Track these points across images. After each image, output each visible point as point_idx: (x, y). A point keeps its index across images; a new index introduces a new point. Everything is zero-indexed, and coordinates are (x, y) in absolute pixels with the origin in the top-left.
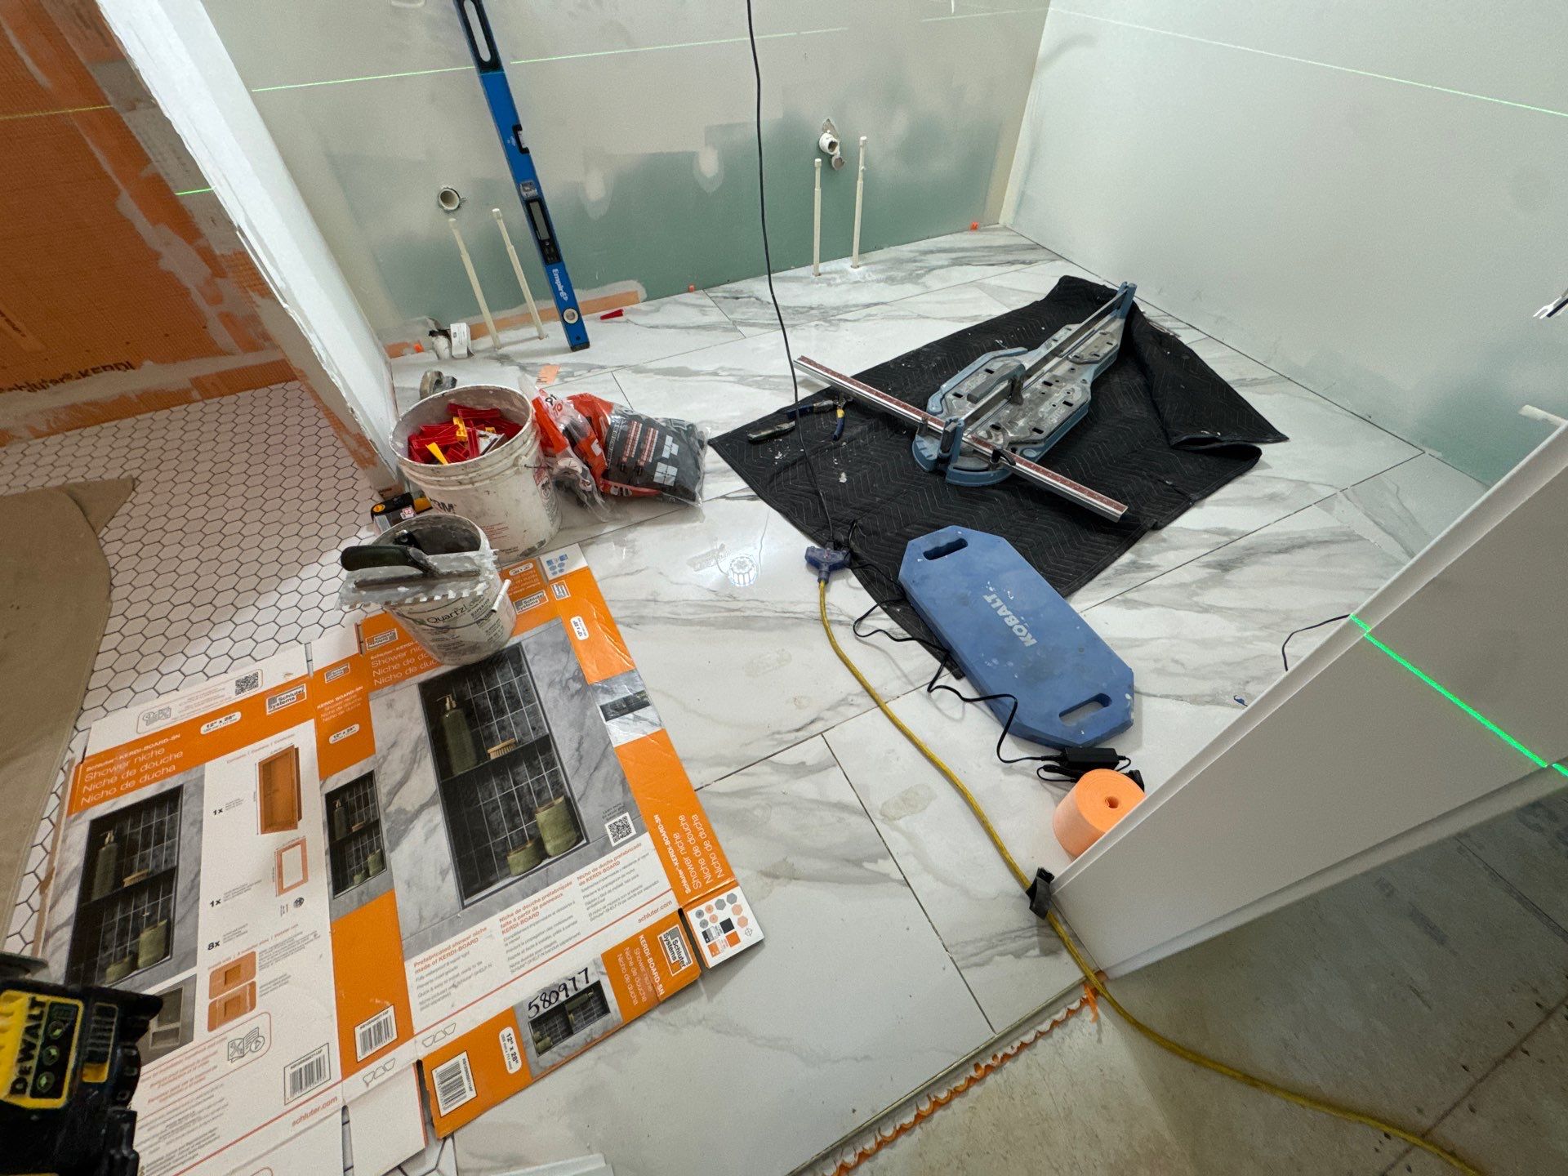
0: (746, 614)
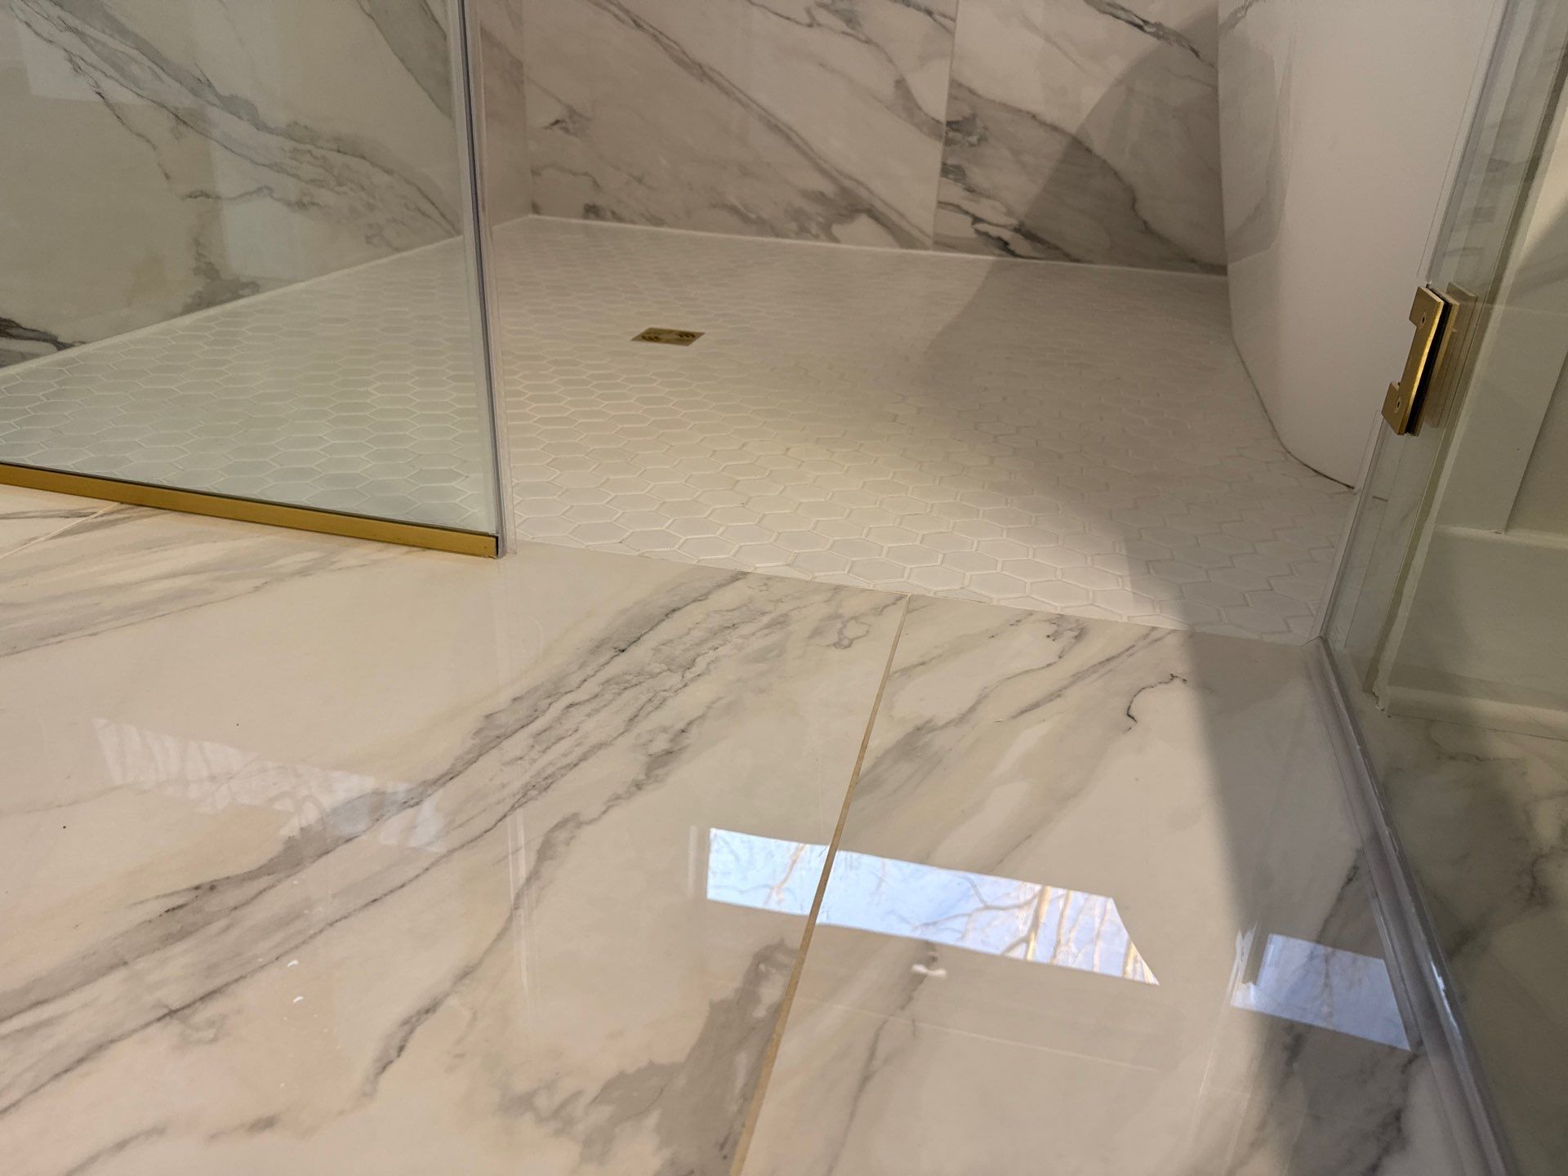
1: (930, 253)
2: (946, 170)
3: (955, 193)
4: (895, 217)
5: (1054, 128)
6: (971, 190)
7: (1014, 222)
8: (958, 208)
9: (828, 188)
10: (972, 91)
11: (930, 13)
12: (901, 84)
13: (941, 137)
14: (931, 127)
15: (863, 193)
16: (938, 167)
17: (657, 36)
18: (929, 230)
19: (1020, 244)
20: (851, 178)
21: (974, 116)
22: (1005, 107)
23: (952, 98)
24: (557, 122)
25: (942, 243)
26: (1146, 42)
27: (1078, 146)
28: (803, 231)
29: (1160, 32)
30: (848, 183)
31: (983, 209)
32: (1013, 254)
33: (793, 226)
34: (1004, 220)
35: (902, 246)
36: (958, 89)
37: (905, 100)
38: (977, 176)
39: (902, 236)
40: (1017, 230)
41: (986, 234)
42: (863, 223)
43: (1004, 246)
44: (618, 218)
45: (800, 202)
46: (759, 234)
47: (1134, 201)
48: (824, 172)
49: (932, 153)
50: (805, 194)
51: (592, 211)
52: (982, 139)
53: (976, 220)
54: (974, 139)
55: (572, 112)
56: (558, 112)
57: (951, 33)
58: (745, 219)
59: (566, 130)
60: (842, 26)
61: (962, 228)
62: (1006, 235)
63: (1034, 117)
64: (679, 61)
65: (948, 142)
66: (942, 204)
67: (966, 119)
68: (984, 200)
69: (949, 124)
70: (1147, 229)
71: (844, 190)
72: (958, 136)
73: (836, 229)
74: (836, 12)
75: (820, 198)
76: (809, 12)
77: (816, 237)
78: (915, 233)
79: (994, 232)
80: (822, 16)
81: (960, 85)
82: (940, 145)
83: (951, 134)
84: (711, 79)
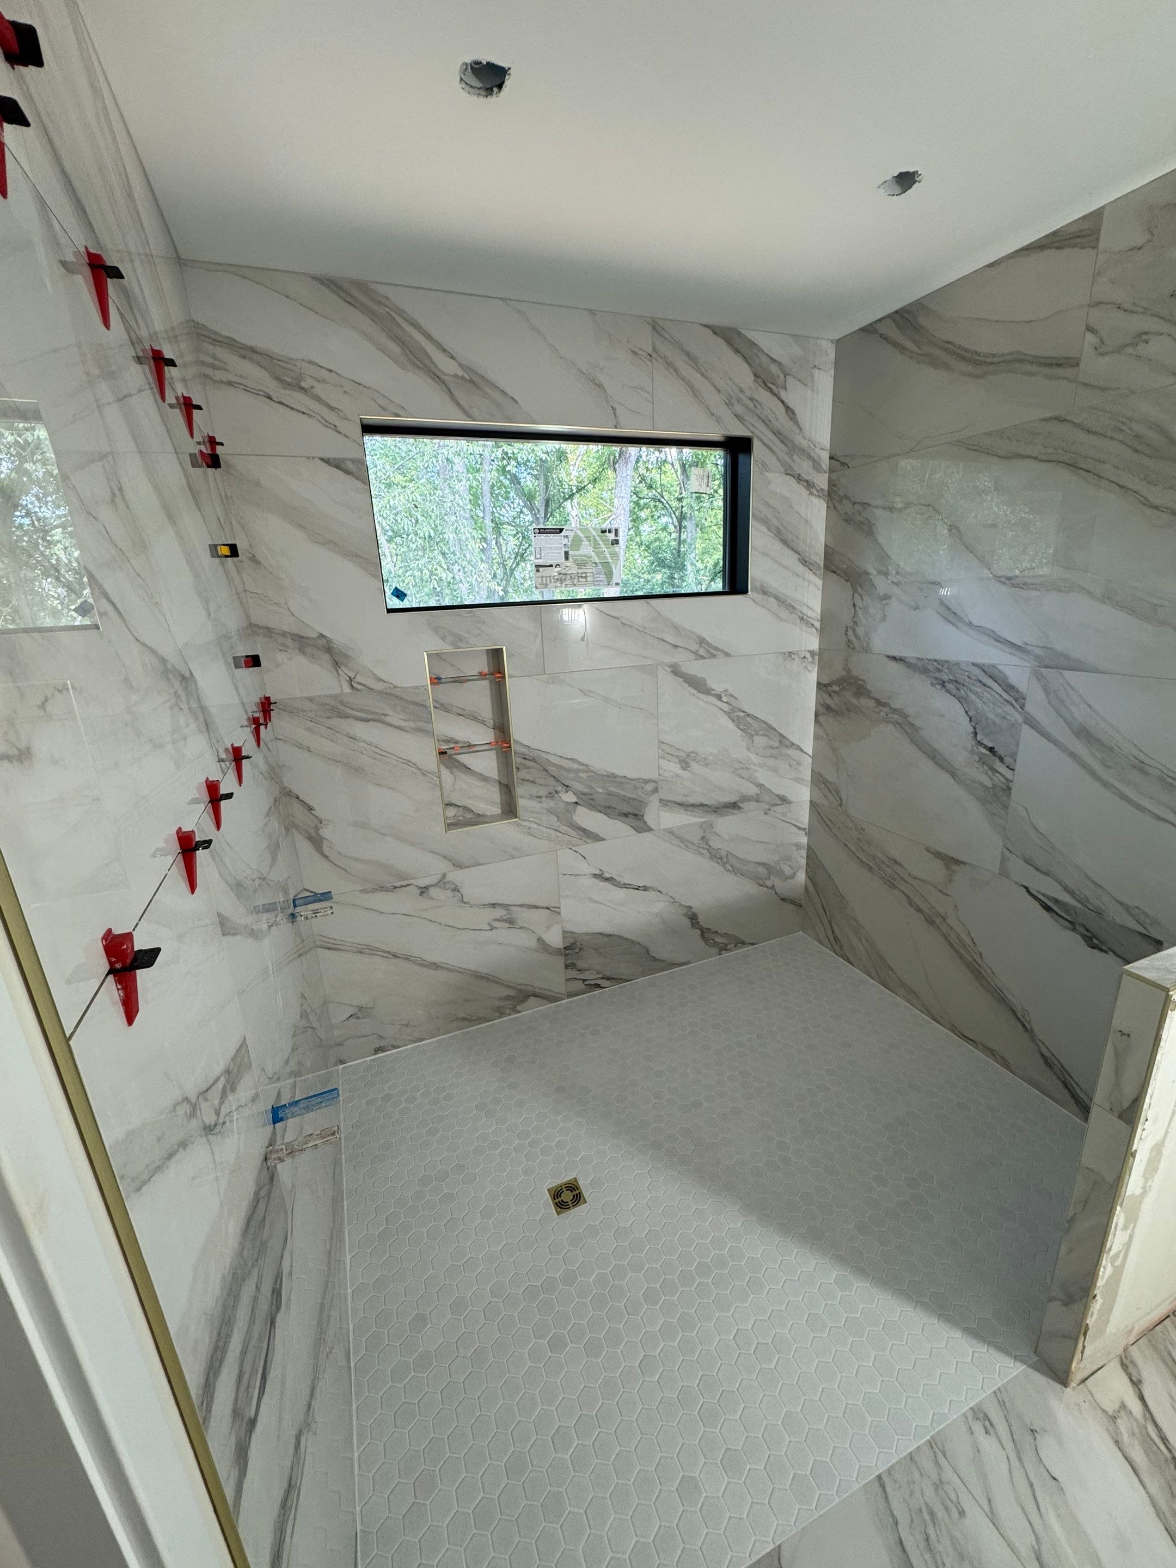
1: (566, 1000)
2: (567, 967)
3: (573, 973)
4: (547, 993)
5: (610, 935)
6: (579, 970)
7: (601, 976)
8: (575, 979)
9: (511, 992)
10: (572, 932)
11: (548, 908)
12: (540, 940)
13: (562, 955)
14: (557, 952)
15: (529, 988)
16: (563, 966)
17: (407, 958)
18: (565, 993)
19: (605, 983)
20: (522, 984)
21: (575, 943)
22: (587, 934)
23: (564, 938)
24: (351, 1016)
25: (570, 995)
28: (502, 1014)
30: (522, 987)
31: (586, 975)
32: (603, 988)
33: (497, 1014)
34: (598, 976)
35: (551, 1003)
36: (565, 933)
37: (543, 945)
38: (581, 964)
39: (550, 998)
40: (603, 978)
41: (590, 985)
42: (532, 1000)
43: (599, 986)
44: (394, 1047)
45: (497, 1003)
46: (478, 1024)
47: (648, 951)
48: (508, 986)
49: (560, 962)
50: (500, 999)
51: (379, 1049)
52: (581, 950)
53: (584, 981)
54: (577, 950)
55: (360, 1008)
56: (350, 1011)
57: (559, 914)
58: (470, 1021)
59: (358, 1018)
60: (508, 925)
61: (580, 985)
62: (598, 982)
63: (601, 934)
64: (420, 965)
65: (566, 955)
66: (567, 980)
67: (572, 944)
68: (586, 972)
69: (565, 948)
70: (655, 959)
71: (520, 990)
72: (570, 952)
73: (519, 1008)
74: (504, 920)
75: (509, 998)
76: (489, 924)
77: (510, 1014)
78: (559, 995)
79: (593, 982)
80: (496, 924)
81: (567, 932)
82: (563, 957)
83: (567, 952)
84: (442, 968)
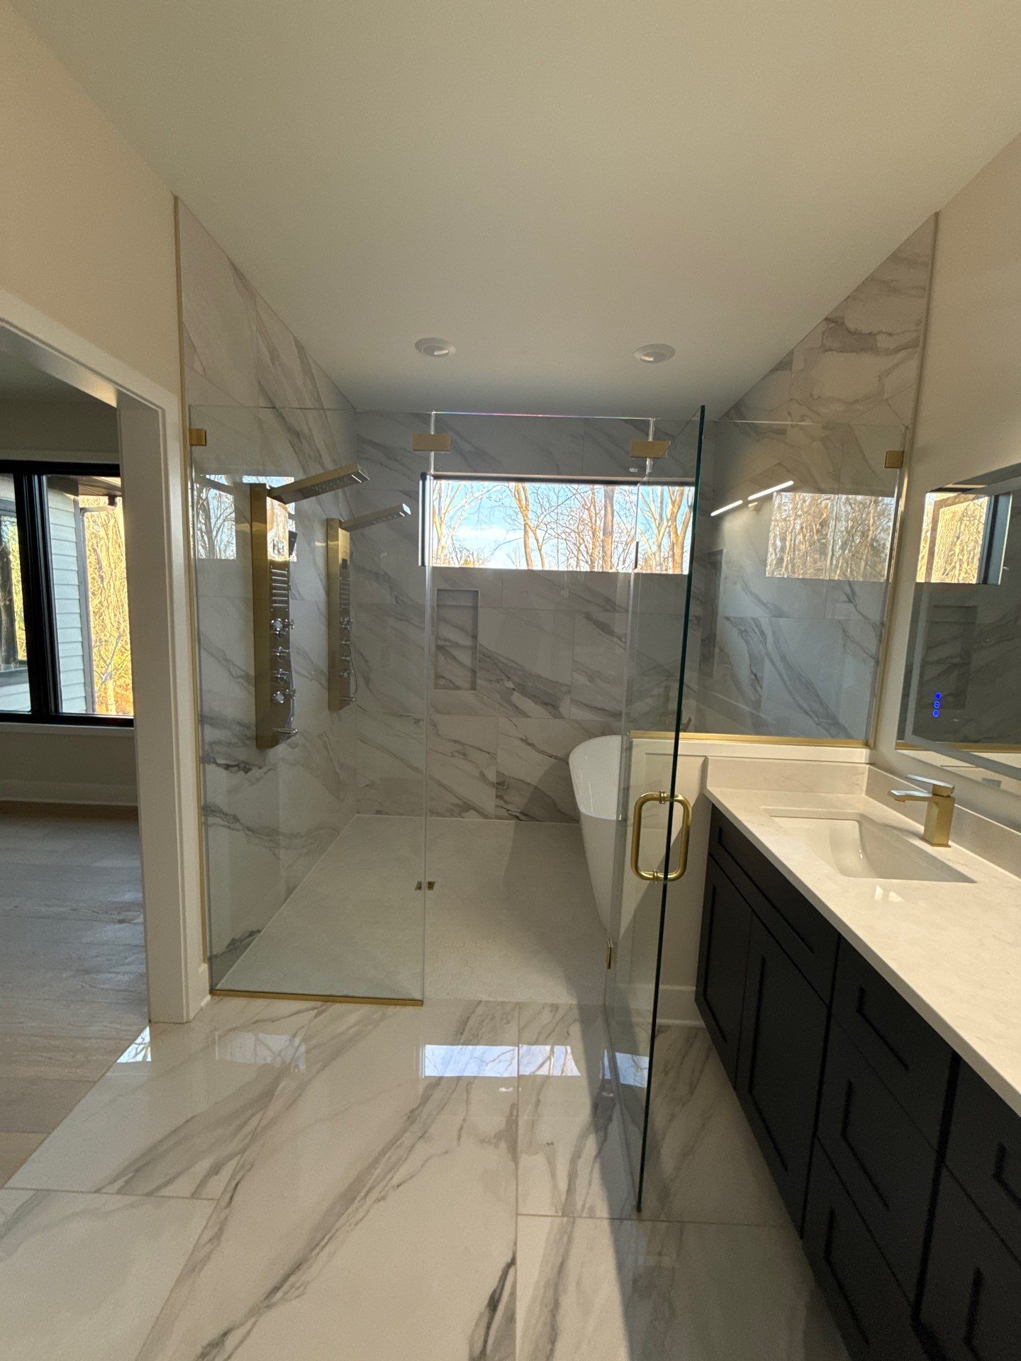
0: (357, 1201)
1: (494, 820)
2: (497, 797)
3: (501, 803)
4: (482, 810)
5: (529, 784)
6: (505, 802)
7: (520, 811)
8: (502, 807)
9: (460, 803)
10: (502, 774)
11: (489, 753)
12: (481, 772)
13: (495, 787)
14: (492, 784)
15: (470, 803)
16: (495, 796)
17: (402, 760)
18: (494, 814)
19: (521, 817)
20: (467, 799)
21: (504, 782)
22: (514, 778)
23: (497, 776)
24: (367, 786)
25: (498, 817)
26: (554, 761)
27: (536, 788)
28: (452, 815)
29: (556, 758)
30: (466, 801)
31: (509, 807)
32: (520, 820)
33: (449, 814)
34: (516, 810)
36: (498, 773)
37: (483, 777)
38: (506, 797)
39: (486, 817)
40: (521, 813)
41: (511, 814)
42: (473, 811)
43: (518, 818)
44: (387, 814)
45: (451, 807)
46: (437, 816)
47: (555, 804)
48: (459, 799)
49: (493, 792)
50: (452, 804)
51: (379, 812)
52: (508, 788)
53: (508, 810)
54: (505, 787)
55: (373, 782)
56: (367, 782)
57: (496, 759)
58: (433, 812)
59: (371, 788)
60: (463, 757)
61: (504, 813)
62: (518, 815)
63: (522, 781)
65: (497, 788)
66: (497, 806)
67: (502, 782)
68: (510, 805)
69: (497, 783)
70: (560, 811)
71: (465, 803)
72: (500, 787)
73: (463, 814)
74: (460, 753)
75: (456, 805)
76: (452, 753)
77: (457, 817)
78: (489, 815)
79: (514, 814)
80: (456, 754)
81: (500, 772)
82: (495, 789)
83: (498, 786)
84: (420, 772)
